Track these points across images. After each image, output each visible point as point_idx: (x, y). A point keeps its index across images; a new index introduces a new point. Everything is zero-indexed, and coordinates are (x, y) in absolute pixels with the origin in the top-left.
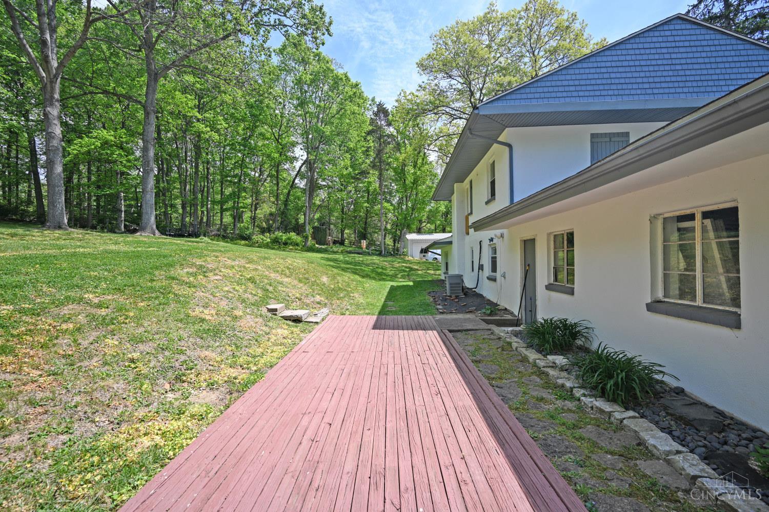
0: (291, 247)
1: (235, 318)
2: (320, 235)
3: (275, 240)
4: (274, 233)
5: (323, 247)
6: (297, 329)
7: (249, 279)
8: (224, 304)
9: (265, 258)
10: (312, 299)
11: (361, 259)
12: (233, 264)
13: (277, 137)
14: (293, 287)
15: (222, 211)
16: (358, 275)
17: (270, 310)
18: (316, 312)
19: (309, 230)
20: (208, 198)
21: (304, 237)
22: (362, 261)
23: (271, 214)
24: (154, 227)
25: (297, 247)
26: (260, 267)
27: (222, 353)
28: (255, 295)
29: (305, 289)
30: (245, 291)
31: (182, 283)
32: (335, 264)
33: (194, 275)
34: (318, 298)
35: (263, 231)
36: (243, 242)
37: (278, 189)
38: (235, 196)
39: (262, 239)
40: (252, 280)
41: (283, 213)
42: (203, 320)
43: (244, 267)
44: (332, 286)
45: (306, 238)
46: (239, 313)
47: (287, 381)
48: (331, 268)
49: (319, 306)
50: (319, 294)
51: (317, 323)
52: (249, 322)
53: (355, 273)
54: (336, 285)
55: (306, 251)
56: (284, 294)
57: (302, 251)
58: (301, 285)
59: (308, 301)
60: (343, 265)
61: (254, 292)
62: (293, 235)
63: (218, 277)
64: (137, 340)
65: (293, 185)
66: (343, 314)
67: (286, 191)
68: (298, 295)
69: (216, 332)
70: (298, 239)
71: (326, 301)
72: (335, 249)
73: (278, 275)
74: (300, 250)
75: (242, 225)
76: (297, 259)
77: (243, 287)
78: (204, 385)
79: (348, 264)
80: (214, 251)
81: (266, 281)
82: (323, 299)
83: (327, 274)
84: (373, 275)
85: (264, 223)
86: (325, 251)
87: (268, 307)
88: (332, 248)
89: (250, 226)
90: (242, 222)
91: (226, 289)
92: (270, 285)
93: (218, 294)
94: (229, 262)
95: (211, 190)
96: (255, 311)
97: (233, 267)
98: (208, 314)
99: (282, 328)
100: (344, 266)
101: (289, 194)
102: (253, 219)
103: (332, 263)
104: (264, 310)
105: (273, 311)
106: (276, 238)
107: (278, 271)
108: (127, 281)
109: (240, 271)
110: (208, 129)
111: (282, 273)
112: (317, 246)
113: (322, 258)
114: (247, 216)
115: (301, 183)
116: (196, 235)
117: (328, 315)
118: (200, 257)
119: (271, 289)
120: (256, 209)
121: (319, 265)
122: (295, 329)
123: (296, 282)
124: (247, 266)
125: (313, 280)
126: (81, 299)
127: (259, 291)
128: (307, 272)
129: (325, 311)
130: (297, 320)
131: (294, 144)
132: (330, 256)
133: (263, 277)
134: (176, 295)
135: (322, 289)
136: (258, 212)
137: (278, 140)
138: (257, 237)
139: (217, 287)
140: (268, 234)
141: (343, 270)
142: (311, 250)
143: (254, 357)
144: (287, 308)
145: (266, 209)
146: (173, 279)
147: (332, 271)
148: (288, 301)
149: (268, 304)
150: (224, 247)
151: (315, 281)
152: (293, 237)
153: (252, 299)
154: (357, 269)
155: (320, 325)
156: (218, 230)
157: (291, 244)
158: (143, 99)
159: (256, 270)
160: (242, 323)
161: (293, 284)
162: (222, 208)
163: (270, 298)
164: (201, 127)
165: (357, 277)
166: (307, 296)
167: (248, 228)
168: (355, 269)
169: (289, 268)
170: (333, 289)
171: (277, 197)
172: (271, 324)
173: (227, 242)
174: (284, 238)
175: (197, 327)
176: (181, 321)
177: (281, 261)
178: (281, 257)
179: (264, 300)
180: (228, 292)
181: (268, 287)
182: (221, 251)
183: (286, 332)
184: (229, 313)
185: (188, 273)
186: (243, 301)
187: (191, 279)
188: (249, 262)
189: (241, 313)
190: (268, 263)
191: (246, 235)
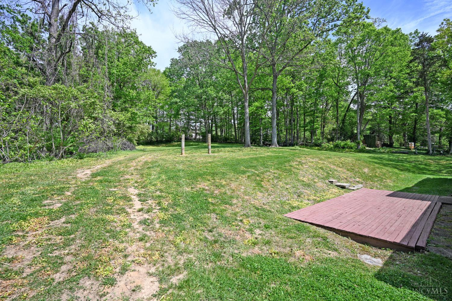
0: (347, 150)
1: (315, 182)
2: (369, 141)
3: (336, 145)
4: (335, 142)
5: (372, 149)
6: (342, 191)
7: (320, 168)
8: (310, 177)
9: (329, 158)
10: (354, 180)
11: (404, 157)
12: (313, 160)
13: (336, 82)
14: (343, 173)
15: (305, 131)
16: (398, 169)
17: (330, 182)
18: (354, 185)
19: (360, 138)
20: (297, 125)
21: (356, 143)
22: (406, 159)
23: (334, 130)
24: (276, 143)
25: (351, 150)
26: (325, 163)
27: (311, 192)
28: (323, 175)
29: (349, 174)
30: (319, 173)
31: (295, 168)
32: (379, 161)
33: (298, 165)
34: (358, 179)
35: (329, 140)
36: (317, 148)
37: (337, 114)
38: (312, 122)
39: (328, 146)
40: (322, 168)
41: (341, 128)
42: (304, 181)
43: (318, 162)
44: (370, 175)
45: (358, 144)
46: (316, 181)
47: (334, 203)
48: (374, 164)
49: (358, 183)
50: (359, 178)
51: (354, 190)
52: (320, 184)
53: (396, 168)
54: (374, 174)
55: (358, 152)
56: (337, 175)
57: (355, 152)
58: (348, 172)
59: (351, 180)
60: (385, 162)
61: (322, 174)
62: (349, 142)
63: (307, 166)
64: (287, 184)
65: (348, 109)
66: (371, 188)
67: (343, 114)
68: (345, 177)
69: (309, 186)
70: (353, 144)
71: (363, 181)
72: (382, 151)
73: (335, 166)
74: (353, 152)
75: (316, 137)
76: (349, 157)
77: (318, 171)
78: (306, 199)
79: (391, 161)
80: (303, 154)
81: (328, 169)
82: (360, 180)
83: (369, 167)
84: (414, 170)
85: (329, 136)
86: (374, 152)
87: (329, 180)
88: (379, 149)
89: (320, 138)
90: (316, 136)
91: (310, 171)
92: (331, 171)
93: (308, 173)
94: (311, 160)
95: (299, 119)
96: (323, 181)
97: (313, 162)
98: (305, 179)
99: (335, 189)
100: (387, 162)
101: (345, 115)
102: (322, 133)
103: (376, 161)
104: (327, 181)
105: (332, 182)
106: (337, 145)
107: (335, 165)
108: (278, 166)
109: (316, 164)
110: (298, 90)
111: (338, 166)
112: (367, 148)
113: (370, 157)
114: (318, 132)
115: (354, 107)
116: (292, 145)
117: (362, 188)
118: (299, 158)
119: (331, 173)
120: (324, 127)
121: (365, 161)
122: (341, 191)
123: (345, 170)
124: (319, 162)
125: (357, 170)
126: (270, 171)
127: (325, 173)
128: (354, 165)
129: (360, 186)
130: (343, 187)
131: (348, 84)
132: (376, 155)
133: (327, 167)
134: (294, 172)
135: (362, 175)
136: (325, 129)
137: (337, 84)
138: (325, 144)
139: (307, 170)
140: (332, 142)
141: (385, 165)
142: (362, 151)
143: (323, 195)
144: (338, 182)
145: (330, 127)
146: (291, 166)
147: (374, 166)
148: (339, 179)
149: (329, 179)
150: (307, 152)
151: (359, 171)
152: (348, 143)
153: (322, 176)
154: (398, 165)
155: (355, 191)
156: (303, 141)
157: (347, 148)
158: (271, 87)
159: (324, 164)
160: (318, 184)
161: (343, 171)
162: (304, 129)
163: (330, 177)
164: (294, 90)
165: (396, 171)
166: (351, 178)
167: (319, 139)
168: (395, 165)
169: (341, 163)
170: (371, 176)
171: (337, 118)
172: (330, 187)
173: (308, 148)
174: (342, 144)
175: (302, 183)
176: (297, 180)
177: (338, 159)
178: (338, 157)
179: (327, 177)
180: (312, 172)
181: (329, 172)
182: (307, 154)
183: (337, 190)
184: (313, 180)
185: (296, 164)
186: (318, 177)
187: (297, 166)
188: (320, 160)
189: (317, 181)
190: (330, 160)
191: (318, 143)
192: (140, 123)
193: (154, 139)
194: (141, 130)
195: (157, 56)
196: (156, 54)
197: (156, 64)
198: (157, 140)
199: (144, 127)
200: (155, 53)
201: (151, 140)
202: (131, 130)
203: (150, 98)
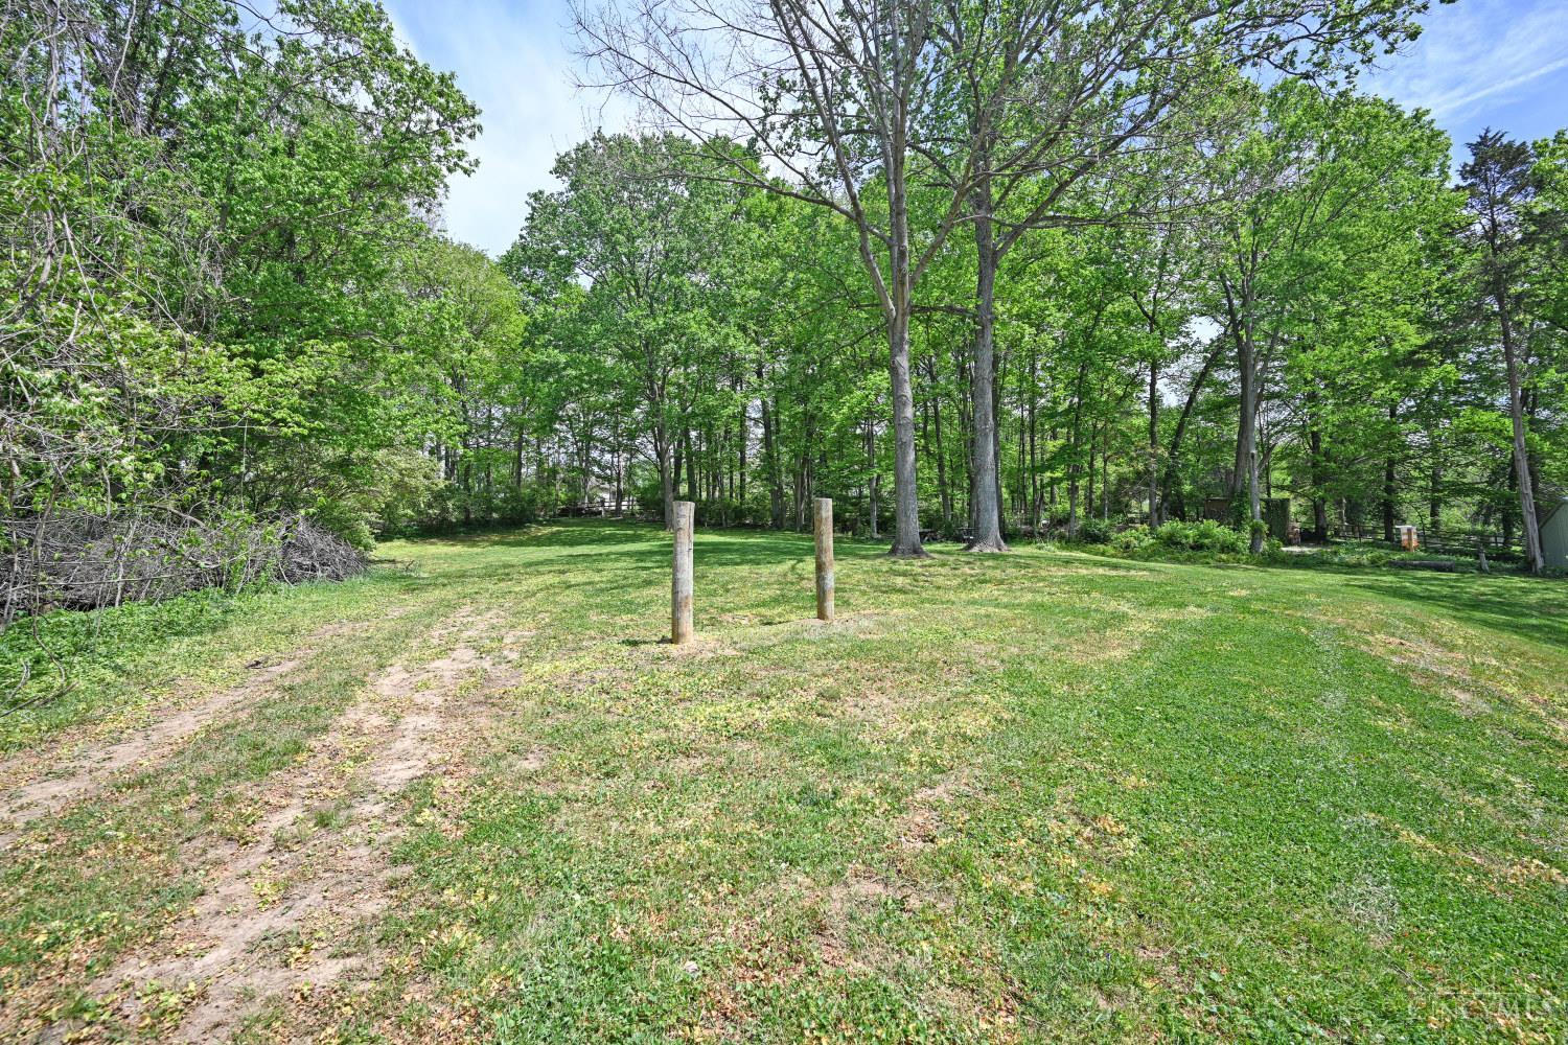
0: (1221, 556)
3: (1170, 538)
13: (1148, 311)
24: (996, 534)
25: (1234, 556)
37: (1152, 424)
39: (1137, 538)
41: (1169, 475)
45: (1257, 531)
101: (1181, 427)
106: (1172, 535)
137: (1151, 319)
138: (1126, 535)
140: (1145, 527)
142: (1267, 561)
191: (1099, 530)
192: (389, 444)
193: (455, 516)
194: (396, 477)
195: (480, 128)
196: (477, 120)
197: (477, 163)
198: (467, 517)
199: (414, 464)
200: (473, 112)
201: (445, 519)
202: (347, 476)
203: (442, 330)
